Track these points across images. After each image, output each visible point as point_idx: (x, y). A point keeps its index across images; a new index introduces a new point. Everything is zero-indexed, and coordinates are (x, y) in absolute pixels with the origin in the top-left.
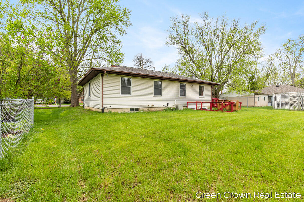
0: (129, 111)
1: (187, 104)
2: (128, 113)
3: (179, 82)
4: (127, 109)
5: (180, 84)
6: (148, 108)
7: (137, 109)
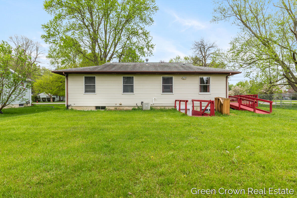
0: (94, 109)
1: (175, 104)
2: (93, 111)
3: (161, 76)
4: (92, 107)
5: (163, 77)
6: (115, 107)
7: (103, 108)
